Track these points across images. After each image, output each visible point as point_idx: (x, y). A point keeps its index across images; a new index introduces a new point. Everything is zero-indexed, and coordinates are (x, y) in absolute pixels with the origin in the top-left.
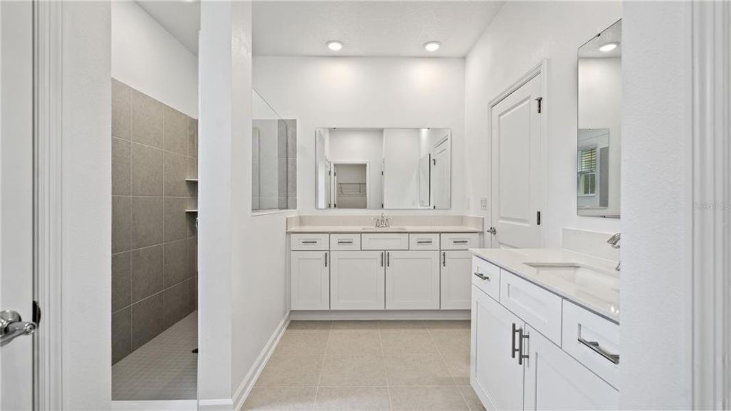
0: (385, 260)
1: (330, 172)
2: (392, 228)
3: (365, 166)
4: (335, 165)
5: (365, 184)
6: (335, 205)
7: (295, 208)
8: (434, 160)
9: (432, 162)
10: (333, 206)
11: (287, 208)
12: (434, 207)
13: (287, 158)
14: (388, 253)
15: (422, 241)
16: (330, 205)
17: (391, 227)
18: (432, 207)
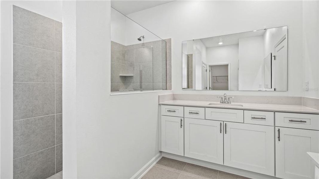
0: (223, 128)
1: (206, 70)
2: (233, 105)
3: (227, 65)
4: (209, 66)
5: (228, 76)
6: (210, 88)
7: (171, 89)
8: (275, 56)
9: (273, 58)
10: (208, 88)
11: (166, 89)
12: (275, 89)
13: (166, 61)
14: (226, 124)
15: (256, 117)
16: (206, 88)
17: (232, 103)
18: (273, 89)
